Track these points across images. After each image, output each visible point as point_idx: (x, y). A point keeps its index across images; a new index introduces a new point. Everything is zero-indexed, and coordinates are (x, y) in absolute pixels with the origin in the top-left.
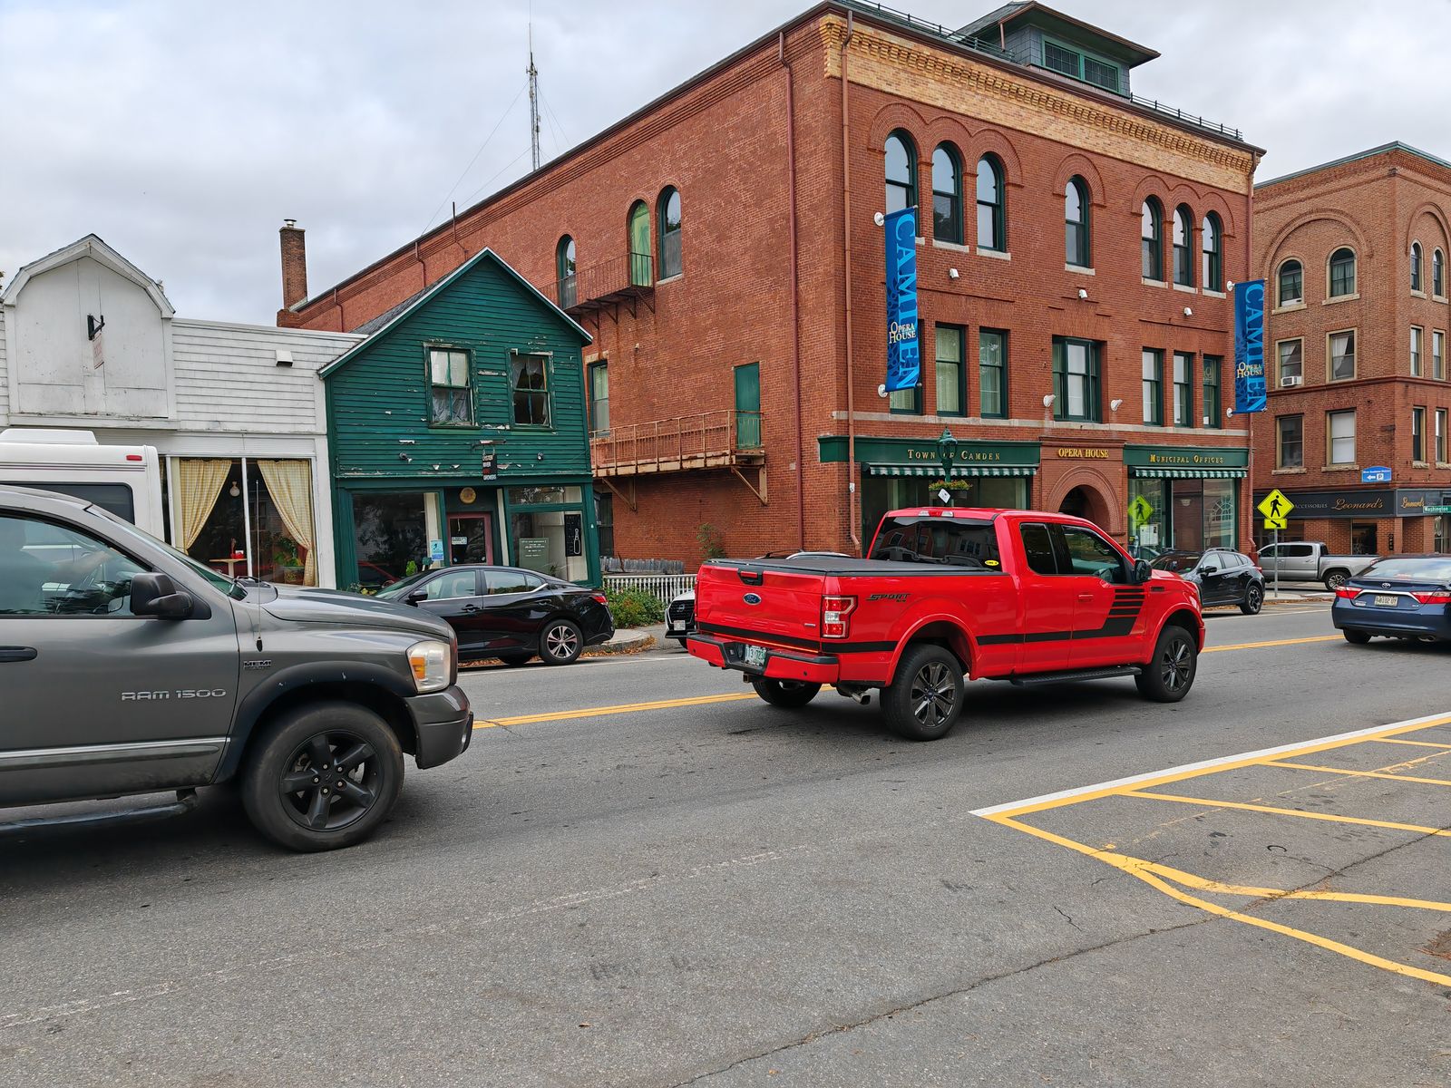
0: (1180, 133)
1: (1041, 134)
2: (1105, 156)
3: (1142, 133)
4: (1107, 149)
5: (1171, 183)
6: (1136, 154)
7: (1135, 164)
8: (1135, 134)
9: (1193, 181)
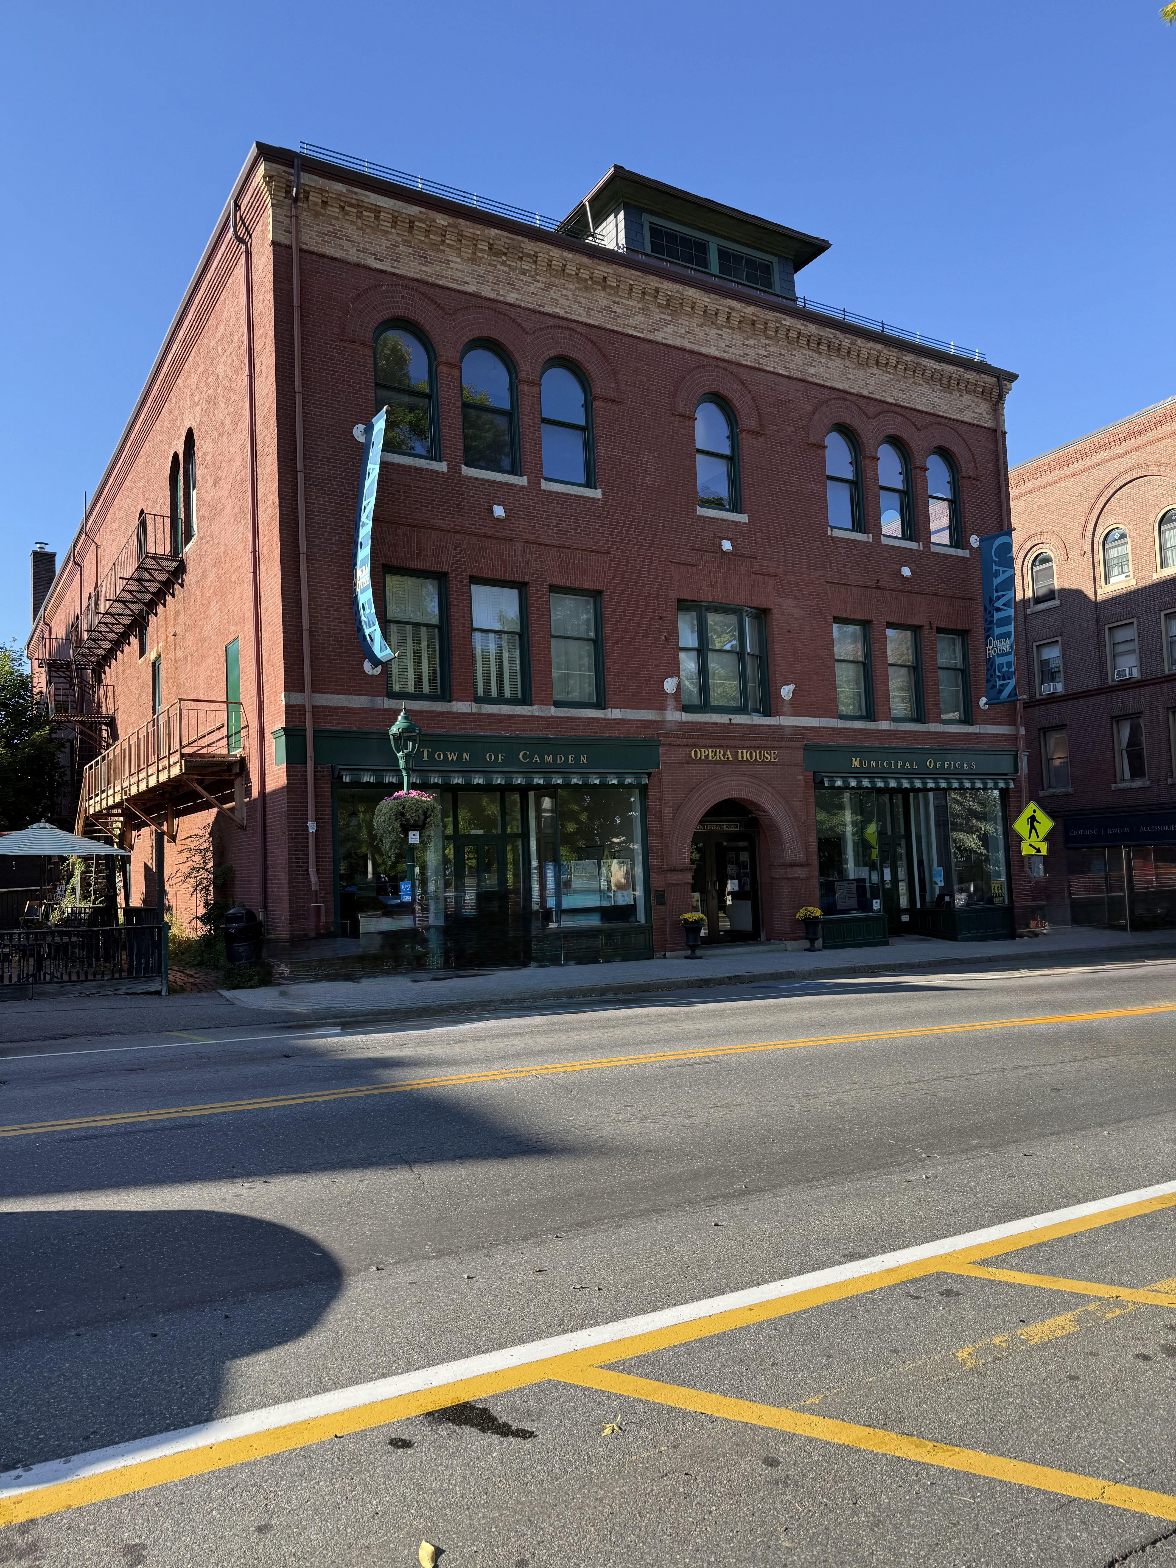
0: (879, 347)
1: (650, 337)
2: (759, 370)
3: (819, 344)
4: (762, 361)
5: (871, 410)
6: (812, 371)
7: (809, 382)
8: (808, 344)
9: (906, 408)
